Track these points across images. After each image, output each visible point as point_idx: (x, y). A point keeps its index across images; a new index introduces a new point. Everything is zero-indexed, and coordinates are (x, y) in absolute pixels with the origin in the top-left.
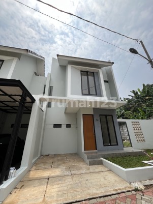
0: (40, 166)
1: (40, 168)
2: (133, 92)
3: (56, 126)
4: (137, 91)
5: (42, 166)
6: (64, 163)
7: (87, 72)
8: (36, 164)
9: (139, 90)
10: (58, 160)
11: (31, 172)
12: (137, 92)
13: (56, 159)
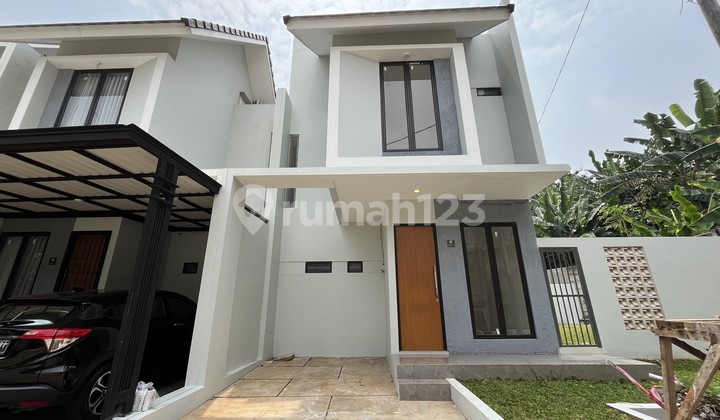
0: (248, 389)
1: (245, 394)
2: (650, 120)
3: (313, 267)
4: (669, 114)
5: (256, 387)
6: (323, 385)
7: (405, 65)
8: (240, 380)
9: (676, 109)
10: (312, 375)
11: (216, 402)
12: (668, 123)
13: (308, 370)
